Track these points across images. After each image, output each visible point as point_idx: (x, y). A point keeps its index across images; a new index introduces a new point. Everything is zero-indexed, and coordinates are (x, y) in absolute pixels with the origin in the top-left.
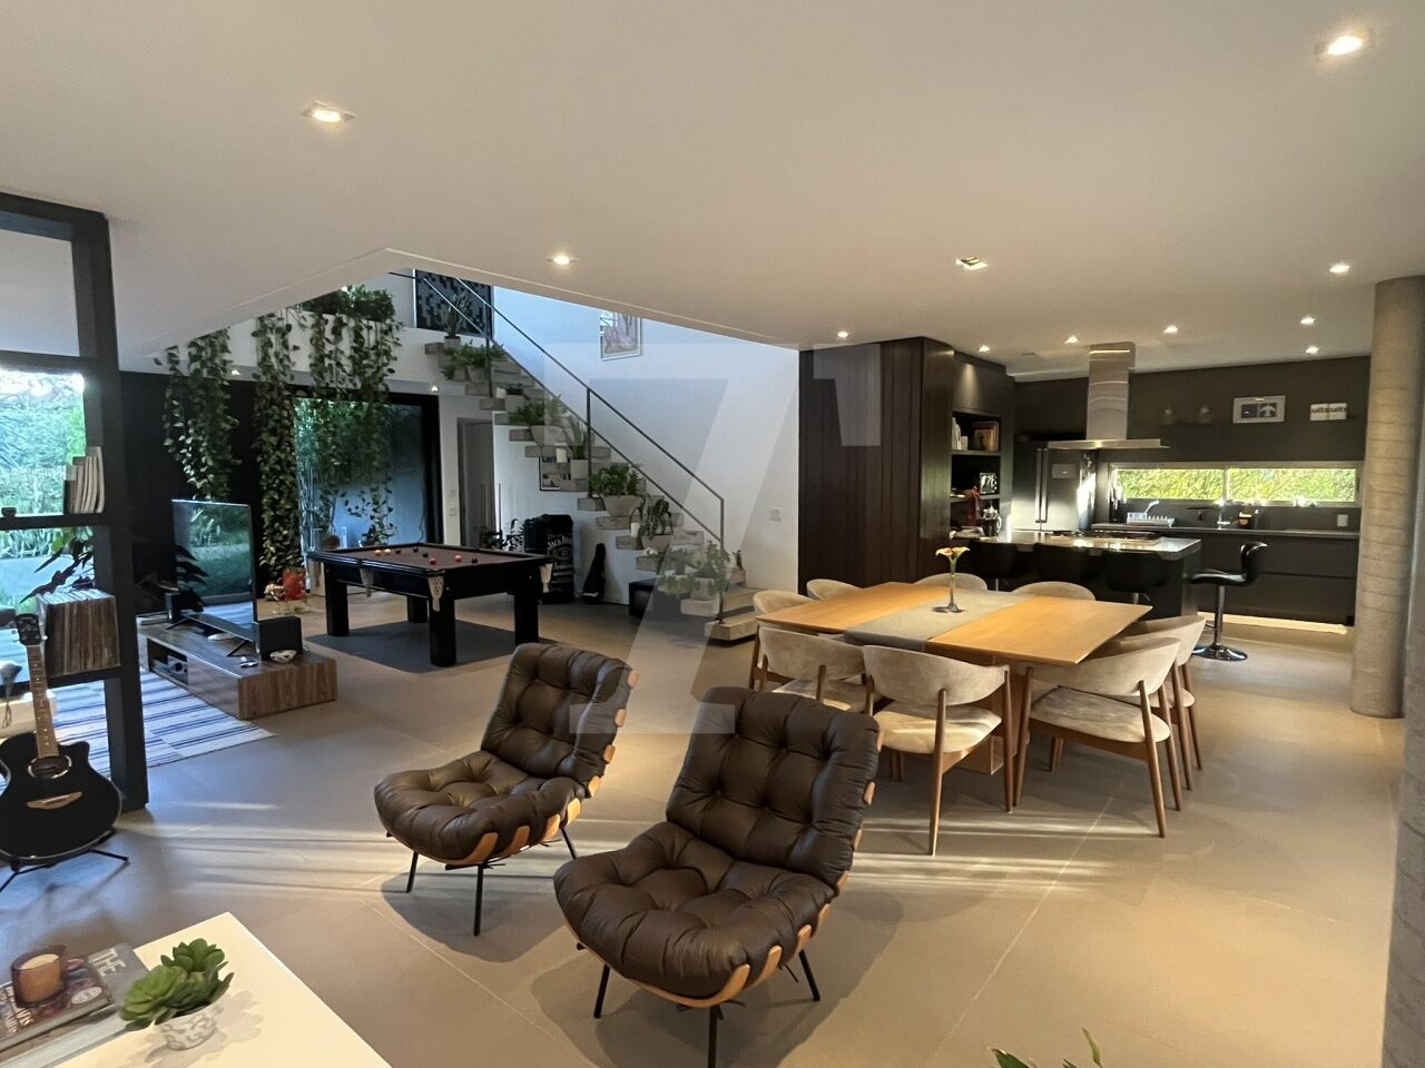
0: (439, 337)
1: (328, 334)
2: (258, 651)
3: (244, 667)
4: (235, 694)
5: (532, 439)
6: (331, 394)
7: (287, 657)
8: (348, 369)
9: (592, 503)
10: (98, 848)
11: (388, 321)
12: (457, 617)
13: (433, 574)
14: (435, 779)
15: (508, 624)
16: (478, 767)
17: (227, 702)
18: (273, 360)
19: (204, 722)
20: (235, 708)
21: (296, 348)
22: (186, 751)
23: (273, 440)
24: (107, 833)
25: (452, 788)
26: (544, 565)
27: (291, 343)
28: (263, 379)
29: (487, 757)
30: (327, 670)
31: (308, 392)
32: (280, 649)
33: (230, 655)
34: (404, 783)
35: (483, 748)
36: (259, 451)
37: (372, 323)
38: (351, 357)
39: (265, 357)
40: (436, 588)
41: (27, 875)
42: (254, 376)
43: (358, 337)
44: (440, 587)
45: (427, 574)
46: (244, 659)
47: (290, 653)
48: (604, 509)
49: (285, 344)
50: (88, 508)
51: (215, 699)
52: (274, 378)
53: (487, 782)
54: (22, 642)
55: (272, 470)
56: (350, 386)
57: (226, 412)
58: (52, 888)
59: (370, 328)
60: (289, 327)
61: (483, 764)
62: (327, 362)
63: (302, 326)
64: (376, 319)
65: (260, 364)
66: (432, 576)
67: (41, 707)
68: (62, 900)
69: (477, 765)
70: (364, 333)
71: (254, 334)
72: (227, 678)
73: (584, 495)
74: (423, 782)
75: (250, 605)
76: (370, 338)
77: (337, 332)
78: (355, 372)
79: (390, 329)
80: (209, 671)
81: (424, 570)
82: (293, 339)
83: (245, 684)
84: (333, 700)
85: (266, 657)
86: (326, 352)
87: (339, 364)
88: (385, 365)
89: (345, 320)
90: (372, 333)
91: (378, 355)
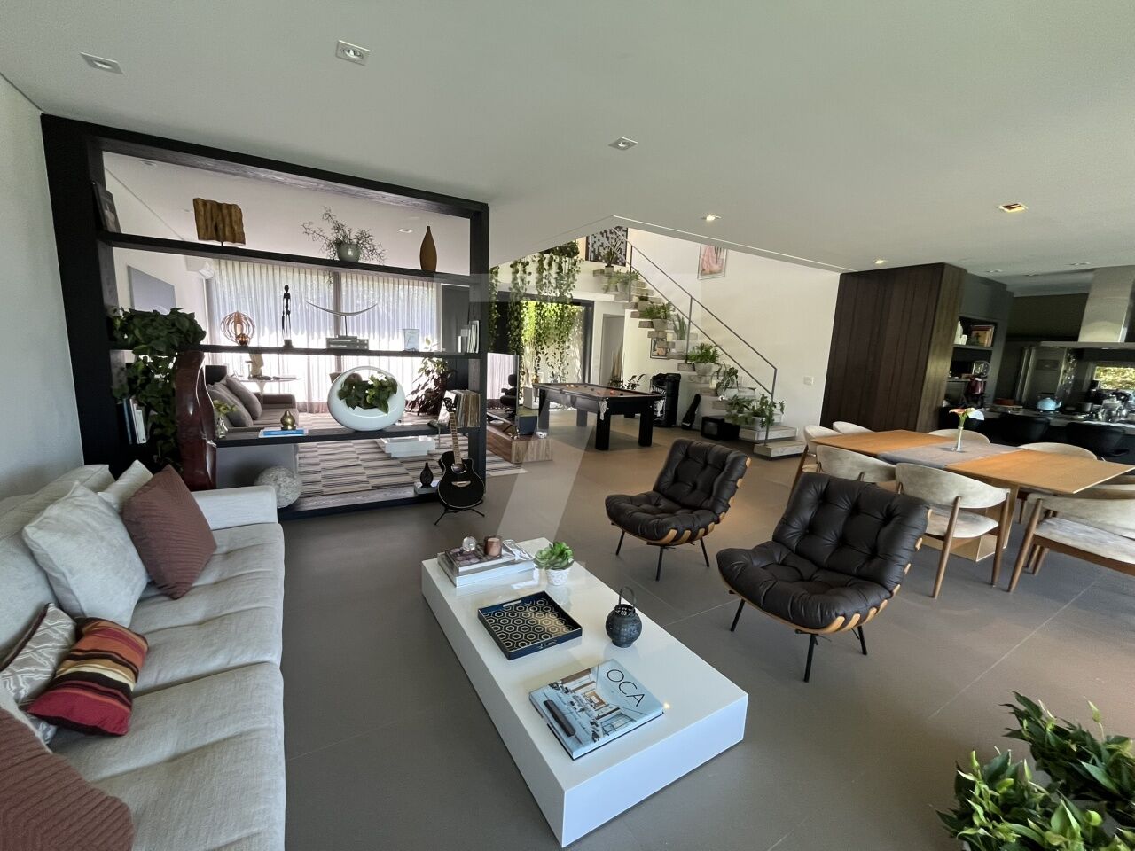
0: (602, 266)
1: (546, 266)
5: (652, 327)
6: (545, 299)
8: (554, 285)
9: (686, 367)
11: (575, 258)
17: (505, 454)
18: (519, 281)
20: (509, 457)
21: (530, 273)
23: (516, 323)
24: (481, 501)
26: (659, 400)
27: (527, 271)
28: (514, 290)
31: (533, 297)
35: (654, 489)
36: (509, 329)
37: (567, 259)
38: (556, 279)
39: (515, 279)
40: (603, 407)
42: (510, 289)
43: (560, 268)
44: (605, 407)
45: (599, 400)
48: (695, 370)
49: (524, 272)
51: (499, 451)
52: (519, 290)
55: (515, 338)
56: (554, 295)
57: (496, 309)
59: (566, 261)
60: (528, 263)
61: (656, 497)
62: (544, 280)
63: (534, 261)
64: (570, 256)
65: (513, 282)
67: (455, 441)
69: (653, 497)
70: (563, 265)
71: (511, 266)
72: (506, 442)
73: (683, 361)
76: (566, 267)
77: (550, 264)
78: (556, 287)
79: (576, 261)
80: (497, 438)
82: (528, 269)
84: (553, 460)
86: (544, 275)
87: (549, 282)
88: (572, 283)
89: (554, 257)
90: (567, 264)
91: (569, 277)
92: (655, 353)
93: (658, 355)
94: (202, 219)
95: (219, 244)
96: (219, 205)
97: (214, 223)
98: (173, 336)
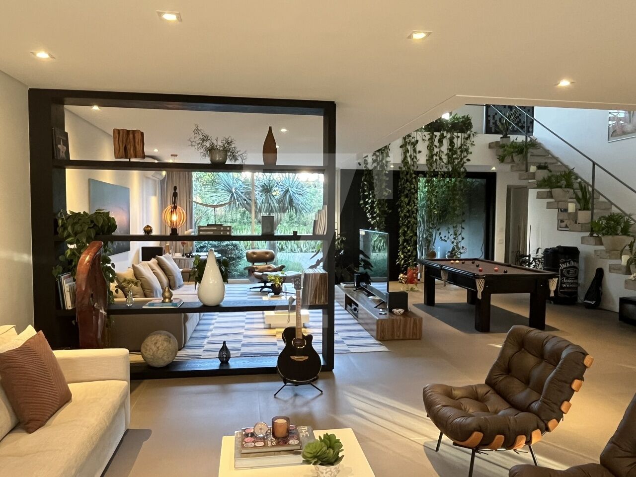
0: (497, 138)
1: (436, 143)
2: (387, 307)
3: (380, 314)
4: (375, 327)
5: (552, 197)
6: (436, 174)
7: (400, 312)
8: (445, 161)
9: (592, 240)
10: (312, 383)
11: (469, 132)
12: (492, 303)
13: (478, 277)
14: (456, 393)
15: (526, 313)
16: (482, 392)
17: (372, 330)
18: (409, 159)
19: (362, 338)
20: (375, 334)
21: (420, 152)
22: (352, 350)
23: (406, 200)
24: (316, 377)
25: (463, 401)
26: (552, 278)
27: (417, 150)
28: (404, 169)
29: (487, 388)
30: (418, 322)
31: (424, 174)
32: (398, 308)
33: (376, 307)
34: (439, 390)
35: (486, 382)
36: (399, 206)
37: (459, 134)
38: (447, 154)
39: (405, 157)
40: (480, 285)
41: (289, 387)
42: (400, 168)
43: (451, 142)
44: (483, 285)
46: (381, 310)
47: (402, 311)
48: (602, 244)
49: (415, 151)
50: (321, 233)
51: (367, 327)
52: (409, 168)
53: (485, 403)
54: (295, 288)
55: (405, 215)
56: (446, 170)
57: (386, 187)
58: (296, 395)
59: (458, 137)
60: (417, 141)
61: (485, 392)
62: (435, 158)
63: (423, 140)
64: (462, 131)
65: (403, 162)
66: (477, 278)
67: (298, 317)
68: (299, 401)
69: (481, 391)
70: (455, 140)
71: (401, 147)
72: (372, 318)
73: (588, 234)
74: (448, 393)
75: (385, 284)
76: (458, 142)
77: (440, 141)
78: (448, 162)
79: (469, 136)
80: (367, 313)
81: (474, 274)
82: (419, 147)
83: (379, 322)
84: (420, 339)
85: (390, 311)
86: (435, 152)
87: (441, 159)
88: (465, 157)
89: (445, 135)
90: (459, 140)
91: (462, 152)
92: (563, 224)
93: (566, 227)
94: (117, 143)
95: (128, 160)
96: (128, 132)
97: (124, 145)
98: (91, 230)
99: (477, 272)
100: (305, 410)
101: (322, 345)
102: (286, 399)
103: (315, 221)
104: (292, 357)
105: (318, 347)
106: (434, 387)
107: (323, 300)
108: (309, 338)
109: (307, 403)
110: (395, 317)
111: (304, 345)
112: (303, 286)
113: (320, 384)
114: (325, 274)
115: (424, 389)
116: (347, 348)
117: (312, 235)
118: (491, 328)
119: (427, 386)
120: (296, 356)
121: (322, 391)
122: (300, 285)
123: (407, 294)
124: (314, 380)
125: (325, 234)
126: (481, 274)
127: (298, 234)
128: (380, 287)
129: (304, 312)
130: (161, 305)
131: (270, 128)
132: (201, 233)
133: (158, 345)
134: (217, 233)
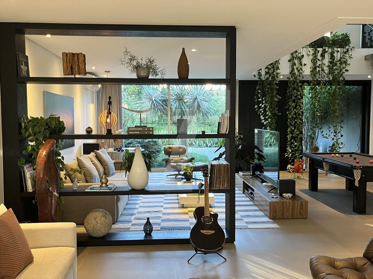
0: (372, 51)
1: (319, 57)
2: (278, 192)
3: (272, 198)
4: (268, 208)
6: (318, 83)
7: (289, 196)
8: (326, 72)
10: (218, 252)
11: (347, 47)
13: (355, 168)
14: (337, 263)
16: (360, 264)
17: (266, 210)
18: (296, 71)
19: (257, 216)
20: (268, 214)
21: (305, 65)
22: (250, 226)
23: (294, 104)
24: (221, 248)
25: (345, 271)
27: (303, 64)
28: (292, 79)
29: (365, 261)
30: (304, 205)
31: (309, 83)
32: (287, 193)
33: (269, 192)
34: (323, 261)
35: (364, 256)
36: (288, 109)
37: (339, 49)
38: (328, 66)
39: (293, 70)
40: (357, 175)
41: (199, 255)
42: (288, 78)
43: (332, 56)
44: (359, 174)
45: (354, 168)
46: (273, 194)
47: (290, 195)
49: (301, 64)
50: (224, 132)
51: (262, 208)
52: (296, 78)
53: (363, 273)
54: (204, 176)
55: (292, 117)
56: (327, 79)
57: (277, 94)
58: (205, 262)
59: (338, 51)
60: (303, 56)
61: (363, 264)
62: (318, 69)
63: (308, 55)
64: (342, 47)
65: (290, 73)
66: (355, 169)
67: (207, 199)
68: (207, 266)
70: (335, 55)
71: (289, 61)
72: (266, 201)
74: (332, 263)
75: (277, 173)
76: (338, 56)
77: (323, 56)
78: (329, 73)
79: (348, 50)
80: (261, 197)
81: (352, 166)
82: (304, 61)
83: (272, 204)
84: (306, 218)
85: (281, 195)
86: (318, 65)
87: (323, 70)
88: (344, 68)
89: (327, 50)
90: (339, 54)
91: (341, 64)
94: (65, 63)
95: (73, 76)
96: (73, 54)
97: (71, 65)
98: (47, 131)
99: (354, 164)
100: (212, 273)
101: (225, 222)
102: (197, 264)
103: (219, 123)
104: (202, 231)
105: (222, 223)
106: (318, 258)
107: (226, 186)
108: (216, 216)
109: (214, 268)
110: (284, 200)
111: (211, 221)
112: (210, 175)
113: (224, 253)
114: (227, 165)
115: (310, 260)
116: (245, 224)
117: (217, 133)
118: (367, 211)
119: (313, 257)
120: (205, 230)
121: (226, 259)
122: (208, 173)
123: (295, 181)
124: (219, 250)
125: (227, 133)
126: (358, 165)
127: (205, 134)
128: (272, 175)
129: (211, 195)
130: (100, 188)
131: (184, 49)
132: (130, 133)
133: (97, 220)
134: (142, 133)
